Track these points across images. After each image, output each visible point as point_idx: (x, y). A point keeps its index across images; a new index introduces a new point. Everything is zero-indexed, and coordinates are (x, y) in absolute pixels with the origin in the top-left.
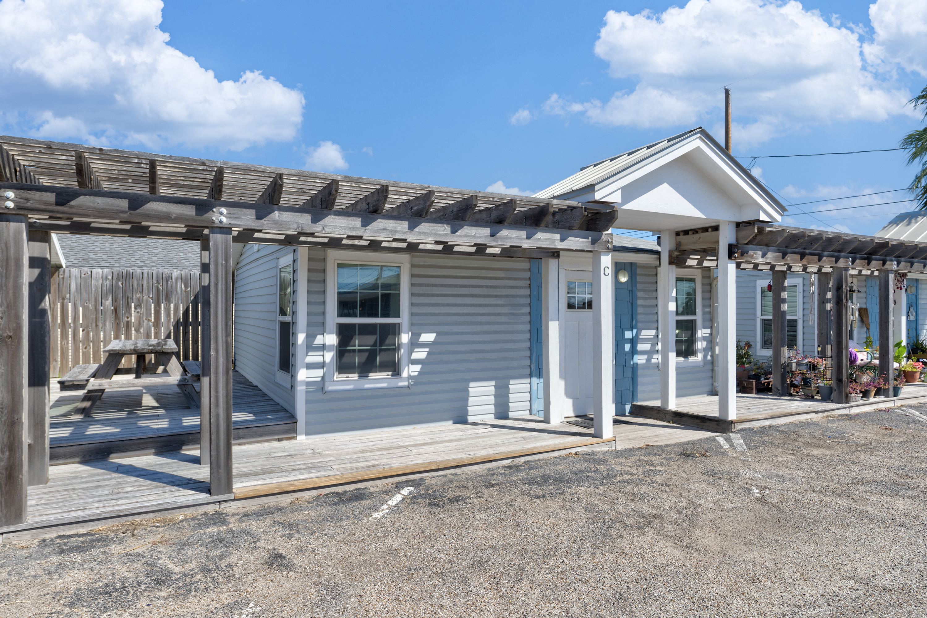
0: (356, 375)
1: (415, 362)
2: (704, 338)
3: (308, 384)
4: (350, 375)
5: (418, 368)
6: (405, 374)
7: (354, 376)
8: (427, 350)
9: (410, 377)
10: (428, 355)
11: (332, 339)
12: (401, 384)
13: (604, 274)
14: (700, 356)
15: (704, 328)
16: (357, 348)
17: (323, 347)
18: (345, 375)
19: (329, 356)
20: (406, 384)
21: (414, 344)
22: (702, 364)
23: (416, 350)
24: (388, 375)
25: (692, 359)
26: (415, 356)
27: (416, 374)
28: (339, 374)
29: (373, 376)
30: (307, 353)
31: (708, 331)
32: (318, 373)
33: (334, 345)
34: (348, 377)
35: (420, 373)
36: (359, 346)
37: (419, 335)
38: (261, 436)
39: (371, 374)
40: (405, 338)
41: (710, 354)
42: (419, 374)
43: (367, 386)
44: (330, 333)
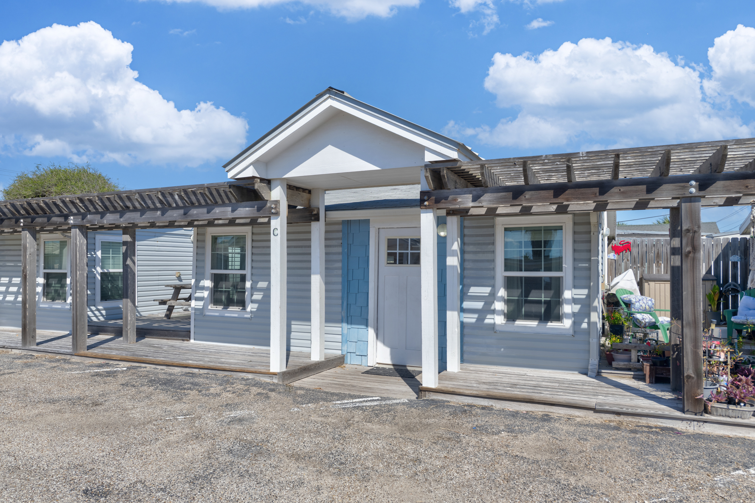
0: (222, 307)
1: (253, 302)
2: (575, 301)
3: (196, 309)
4: (218, 307)
5: (256, 306)
6: (249, 309)
7: (220, 308)
8: (262, 293)
9: (251, 312)
10: (263, 297)
11: (208, 283)
12: (246, 316)
13: (274, 234)
14: (567, 323)
15: (575, 287)
16: (224, 289)
17: (203, 288)
18: (215, 306)
19: (206, 294)
20: (249, 316)
21: (254, 289)
22: (571, 332)
23: (255, 293)
24: (239, 309)
25: (551, 325)
26: (255, 297)
27: (255, 310)
28: (214, 305)
29: (231, 308)
30: (196, 291)
31: (585, 291)
32: (200, 304)
33: (209, 287)
34: (217, 307)
35: (258, 309)
36: (225, 288)
37: (258, 282)
38: (174, 336)
39: (230, 307)
40: (248, 284)
41: (586, 320)
42: (257, 311)
43: (226, 315)
44: (207, 279)
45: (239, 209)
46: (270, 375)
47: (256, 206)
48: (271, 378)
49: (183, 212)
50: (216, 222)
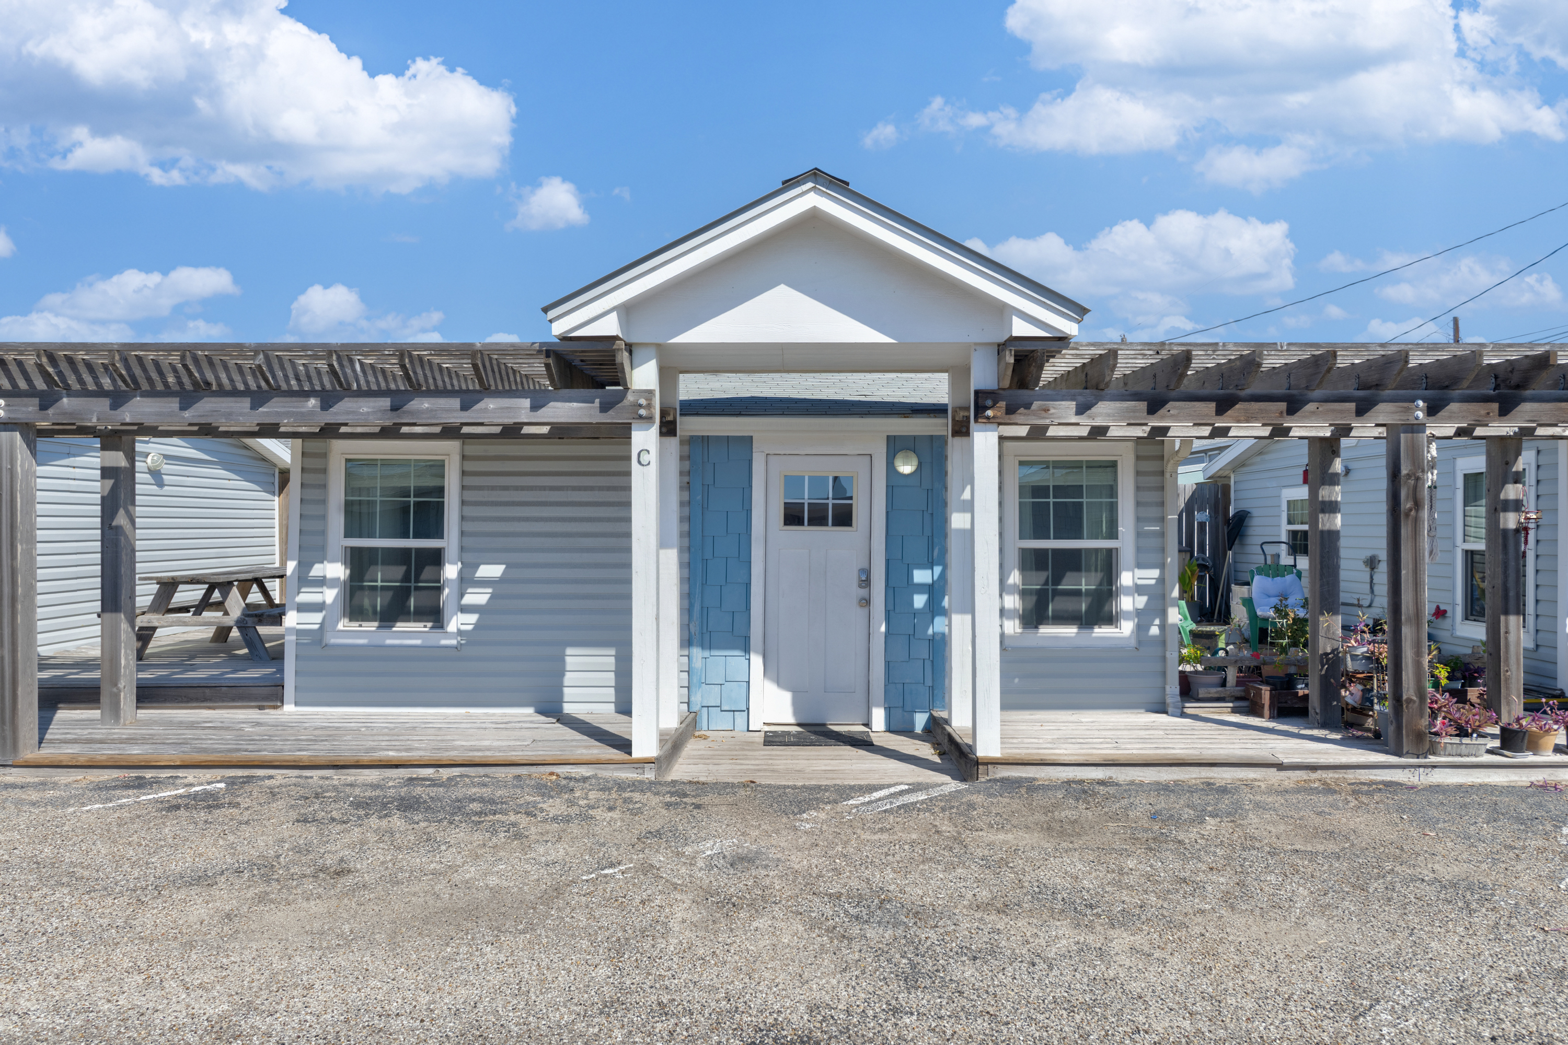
0: (376, 624)
1: (465, 609)
2: (1139, 589)
3: (299, 633)
4: (364, 624)
5: (473, 618)
6: (452, 627)
7: (371, 626)
8: (490, 590)
9: (460, 633)
10: (490, 598)
11: (337, 570)
12: (444, 642)
13: (639, 462)
14: (1127, 628)
15: (1140, 566)
16: (379, 584)
17: (322, 582)
18: (357, 624)
19: (330, 595)
20: (454, 642)
21: (466, 581)
22: (1133, 643)
23: (469, 590)
24: (425, 626)
25: (1101, 632)
26: (468, 599)
27: (470, 627)
28: (350, 620)
29: (400, 627)
30: (299, 588)
31: (1155, 573)
32: (314, 620)
33: (339, 579)
34: (360, 626)
35: (477, 626)
36: (382, 581)
37: (477, 566)
38: (233, 700)
39: (398, 624)
40: (451, 571)
41: (1157, 622)
42: (474, 629)
43: (389, 642)
44: (333, 561)
45: (552, 404)
46: (636, 765)
47: (597, 401)
48: (640, 771)
49: (388, 403)
50: (405, 429)
